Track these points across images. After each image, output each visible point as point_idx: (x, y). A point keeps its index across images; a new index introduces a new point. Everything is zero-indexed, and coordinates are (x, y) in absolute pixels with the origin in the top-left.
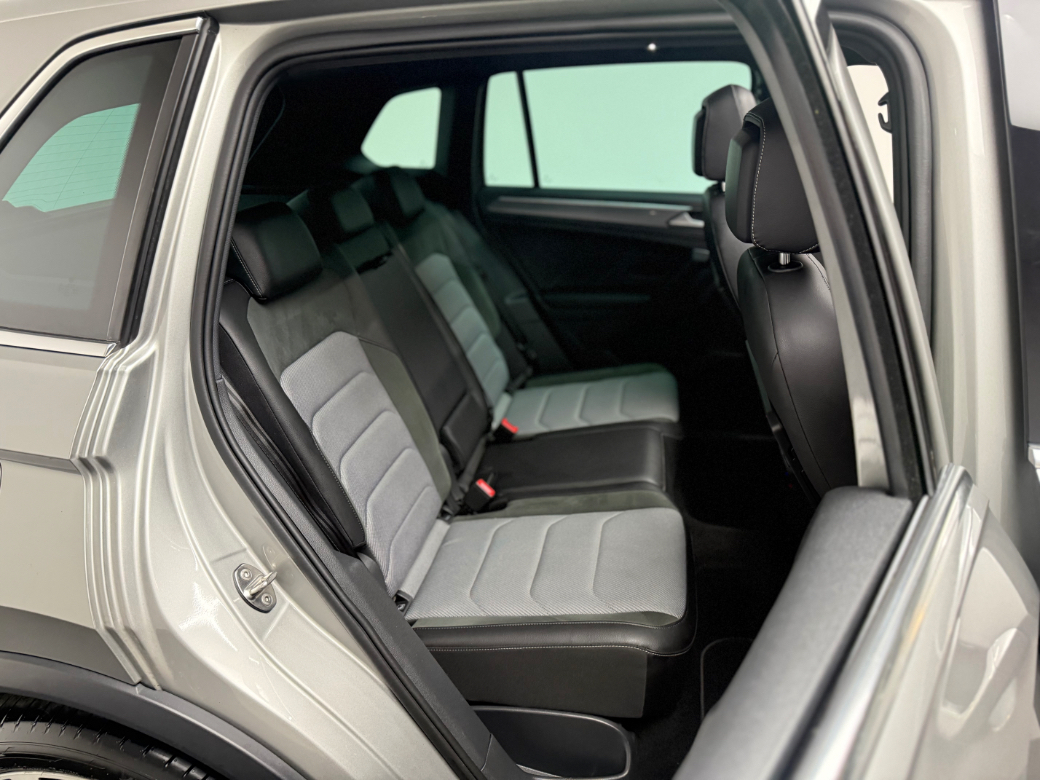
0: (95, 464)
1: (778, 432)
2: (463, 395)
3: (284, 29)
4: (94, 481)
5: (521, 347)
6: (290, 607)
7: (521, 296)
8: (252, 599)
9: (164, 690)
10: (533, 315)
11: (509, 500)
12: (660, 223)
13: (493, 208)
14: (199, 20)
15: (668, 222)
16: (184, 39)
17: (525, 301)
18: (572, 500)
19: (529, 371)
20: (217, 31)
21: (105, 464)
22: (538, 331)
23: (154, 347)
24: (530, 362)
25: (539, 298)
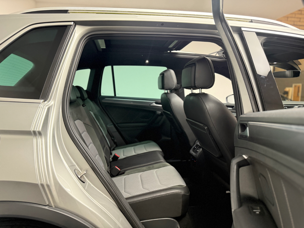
0: (37, 133)
1: (207, 129)
2: (104, 146)
3: (92, 28)
4: (36, 138)
5: (112, 138)
6: (89, 183)
7: (111, 125)
8: (81, 178)
9: (55, 207)
10: (115, 130)
11: (125, 171)
12: (148, 105)
13: (103, 101)
14: (73, 23)
15: (150, 105)
16: (68, 26)
17: (113, 126)
18: (144, 168)
19: (115, 146)
20: (76, 26)
21: (40, 133)
22: (116, 134)
23: (53, 103)
24: (115, 143)
25: (116, 125)
